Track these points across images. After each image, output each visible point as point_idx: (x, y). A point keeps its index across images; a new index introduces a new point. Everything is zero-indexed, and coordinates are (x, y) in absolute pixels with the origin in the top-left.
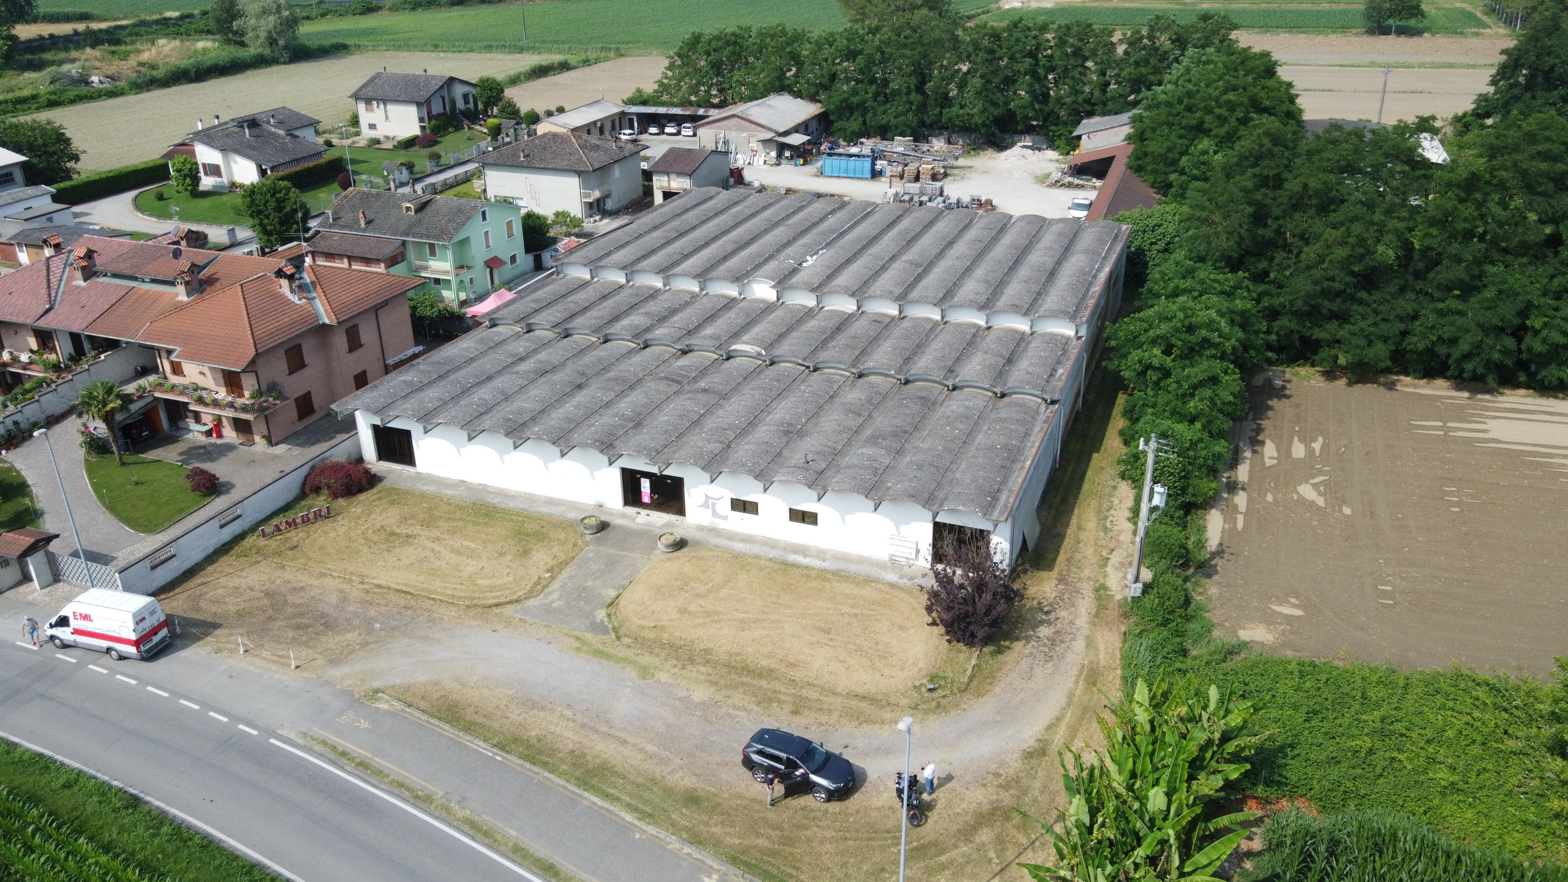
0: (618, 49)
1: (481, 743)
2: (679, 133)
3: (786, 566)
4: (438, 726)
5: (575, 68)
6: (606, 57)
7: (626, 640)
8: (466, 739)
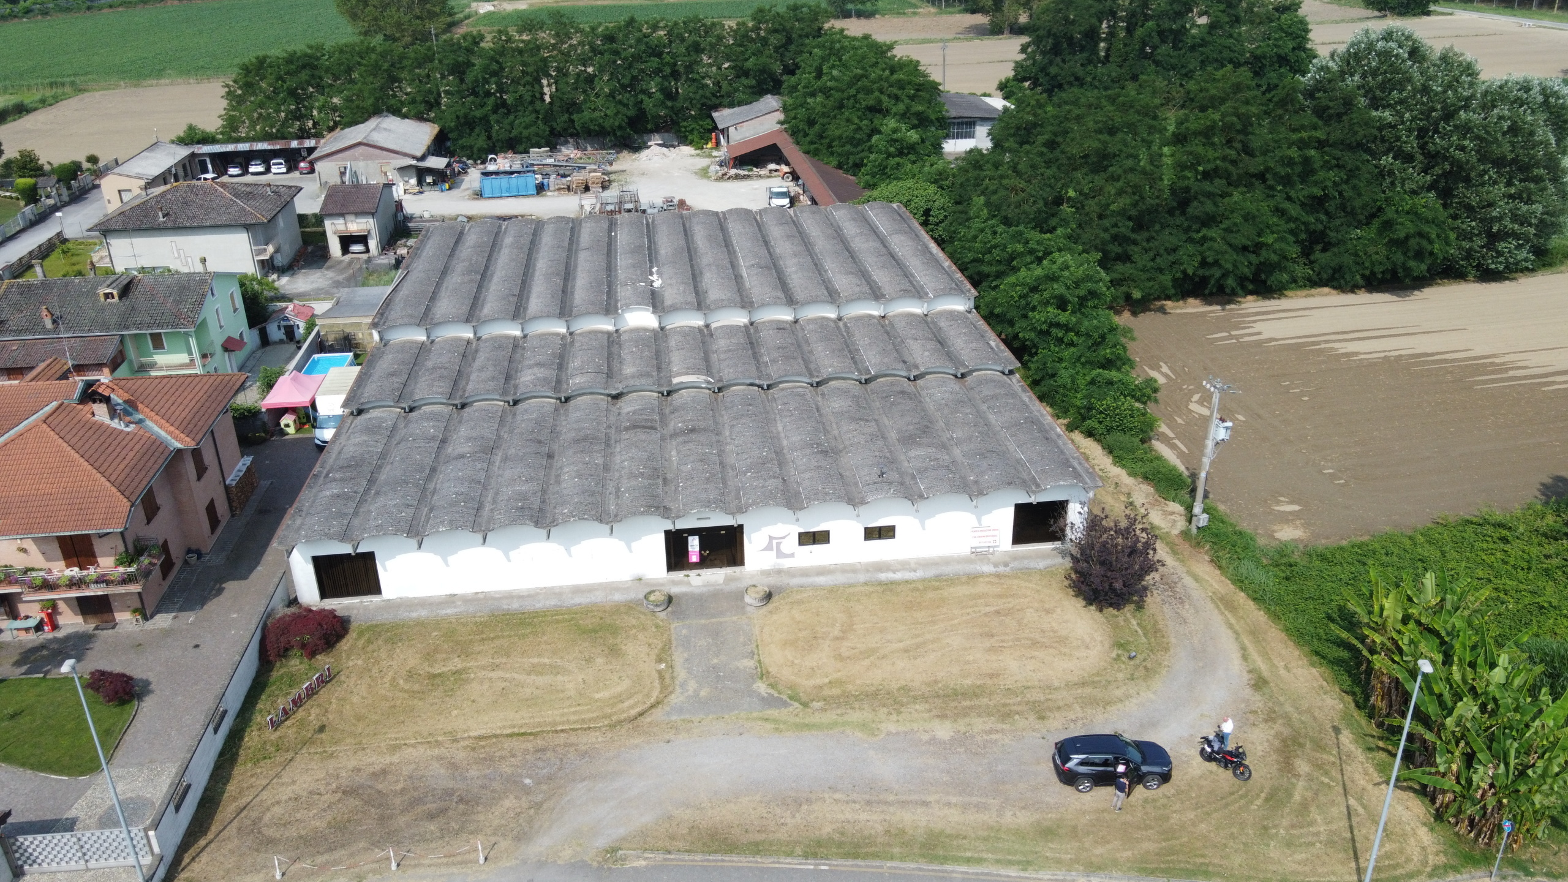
0: (72, 84)
1: (789, 860)
2: (268, 170)
3: (889, 586)
4: (723, 861)
5: (35, 109)
6: (64, 94)
7: (816, 705)
8: (767, 862)
